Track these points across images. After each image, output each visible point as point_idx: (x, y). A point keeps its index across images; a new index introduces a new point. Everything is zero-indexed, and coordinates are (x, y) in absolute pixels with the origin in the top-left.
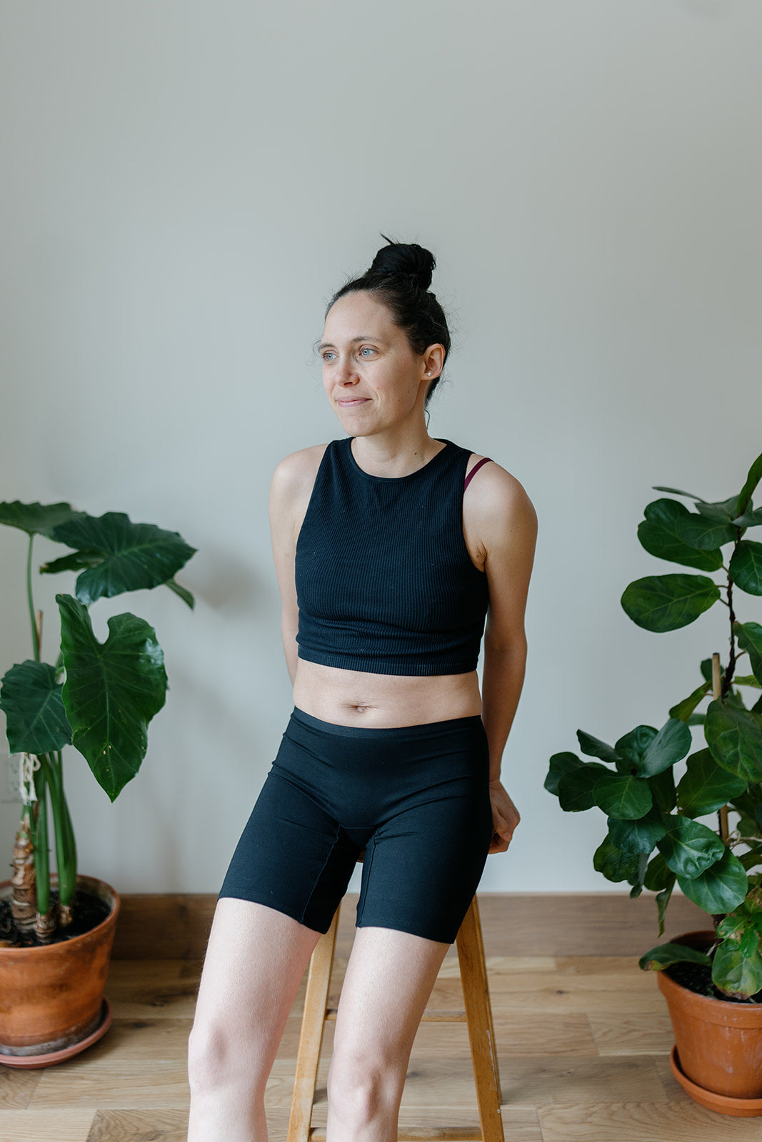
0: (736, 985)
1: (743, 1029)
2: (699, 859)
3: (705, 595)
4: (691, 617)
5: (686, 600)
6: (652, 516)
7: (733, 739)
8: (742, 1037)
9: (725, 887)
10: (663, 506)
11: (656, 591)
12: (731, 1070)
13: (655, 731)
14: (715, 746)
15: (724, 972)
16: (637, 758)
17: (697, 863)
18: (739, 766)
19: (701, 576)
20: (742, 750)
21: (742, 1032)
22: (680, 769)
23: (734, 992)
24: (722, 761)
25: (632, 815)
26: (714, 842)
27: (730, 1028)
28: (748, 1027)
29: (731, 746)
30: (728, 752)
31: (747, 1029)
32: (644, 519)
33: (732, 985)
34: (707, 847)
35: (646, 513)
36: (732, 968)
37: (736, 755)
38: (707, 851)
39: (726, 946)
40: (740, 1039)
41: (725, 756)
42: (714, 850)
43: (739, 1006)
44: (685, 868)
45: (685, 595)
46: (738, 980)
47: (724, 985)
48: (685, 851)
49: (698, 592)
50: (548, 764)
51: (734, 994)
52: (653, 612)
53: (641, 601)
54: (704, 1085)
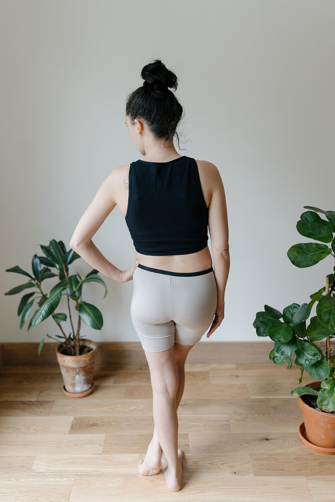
0: (327, 406)
1: (329, 423)
2: (311, 359)
3: (323, 253)
4: (316, 262)
5: (315, 254)
6: (304, 218)
7: (330, 313)
8: (328, 426)
9: (321, 371)
10: (309, 214)
11: (302, 249)
12: (324, 437)
13: (299, 306)
14: (320, 315)
15: (322, 401)
16: (290, 316)
17: (310, 361)
18: (330, 324)
19: (323, 244)
20: (332, 317)
21: (328, 424)
22: (308, 323)
23: (325, 409)
24: (323, 322)
25: (283, 341)
26: (317, 353)
27: (323, 422)
28: (331, 422)
29: (328, 315)
30: (326, 318)
31: (331, 423)
32: (300, 219)
33: (324, 406)
34: (314, 354)
35: (301, 217)
36: (325, 400)
37: (329, 320)
38: (314, 357)
39: (324, 391)
40: (328, 427)
41: (324, 320)
43: (326, 414)
44: (305, 362)
45: (314, 252)
46: (327, 405)
47: (321, 406)
48: (306, 355)
49: (321, 251)
50: (255, 316)
51: (325, 410)
52: (300, 259)
53: (295, 253)
54: (313, 442)
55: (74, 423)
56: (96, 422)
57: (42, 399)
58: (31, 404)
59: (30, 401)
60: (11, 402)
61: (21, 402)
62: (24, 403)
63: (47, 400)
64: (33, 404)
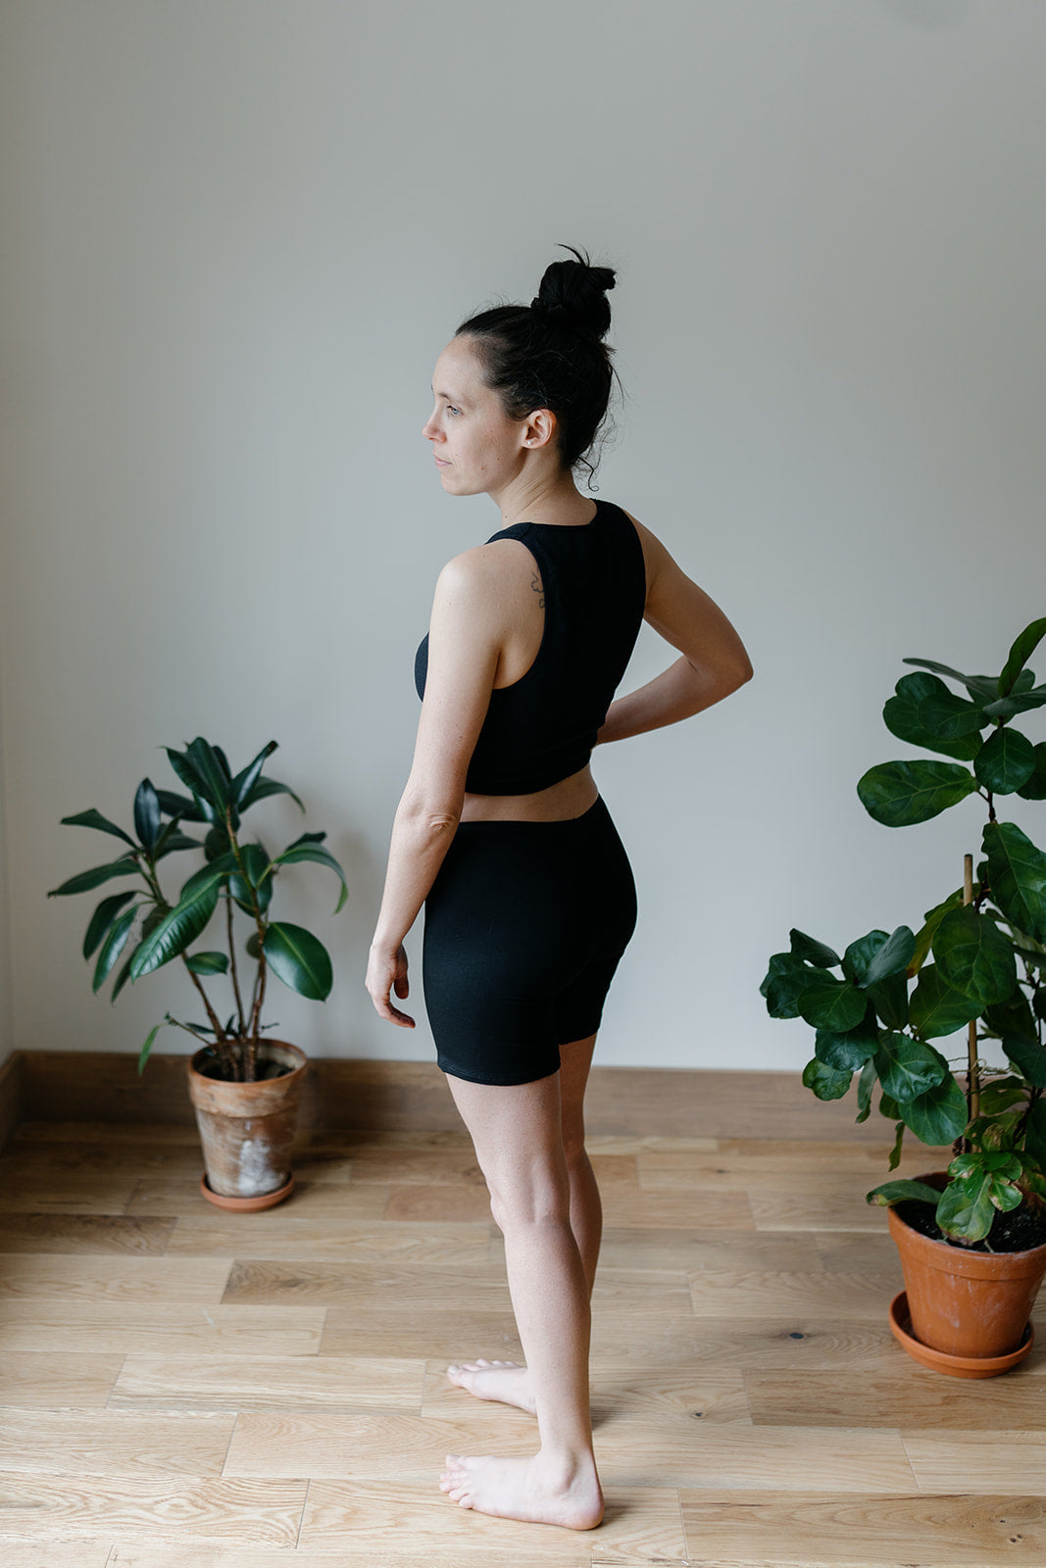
0: (964, 1229)
1: (971, 1279)
2: (916, 1082)
3: (957, 787)
4: (932, 812)
5: (934, 790)
6: (905, 692)
7: (970, 953)
8: (969, 1288)
9: (945, 1116)
10: (918, 680)
11: (899, 777)
12: (957, 1324)
13: (887, 935)
14: (944, 959)
15: (952, 1213)
16: (863, 965)
17: (913, 1087)
18: (969, 984)
19: (956, 765)
20: (976, 967)
21: (969, 1282)
22: (913, 984)
23: (960, 1236)
24: (949, 977)
25: (837, 1028)
26: (933, 1066)
27: (955, 1276)
28: (975, 1276)
29: (964, 961)
30: (959, 966)
31: (976, 1280)
32: (895, 695)
33: (958, 1228)
34: (926, 1071)
35: (898, 688)
36: (960, 1211)
37: (969, 972)
38: (925, 1075)
39: (957, 1186)
40: (967, 1290)
41: (953, 972)
42: (933, 1075)
43: (964, 1253)
44: (900, 1092)
45: (933, 785)
46: (966, 1224)
47: (949, 1228)
48: (902, 1073)
49: (949, 783)
50: (767, 965)
51: (959, 1239)
52: (892, 802)
53: (879, 789)
54: (928, 1342)
55: (235, 1276)
56: (300, 1276)
57: (138, 1211)
58: (107, 1223)
59: (106, 1217)
60: (50, 1217)
61: (79, 1217)
62: (86, 1219)
63: (153, 1214)
64: (113, 1224)
